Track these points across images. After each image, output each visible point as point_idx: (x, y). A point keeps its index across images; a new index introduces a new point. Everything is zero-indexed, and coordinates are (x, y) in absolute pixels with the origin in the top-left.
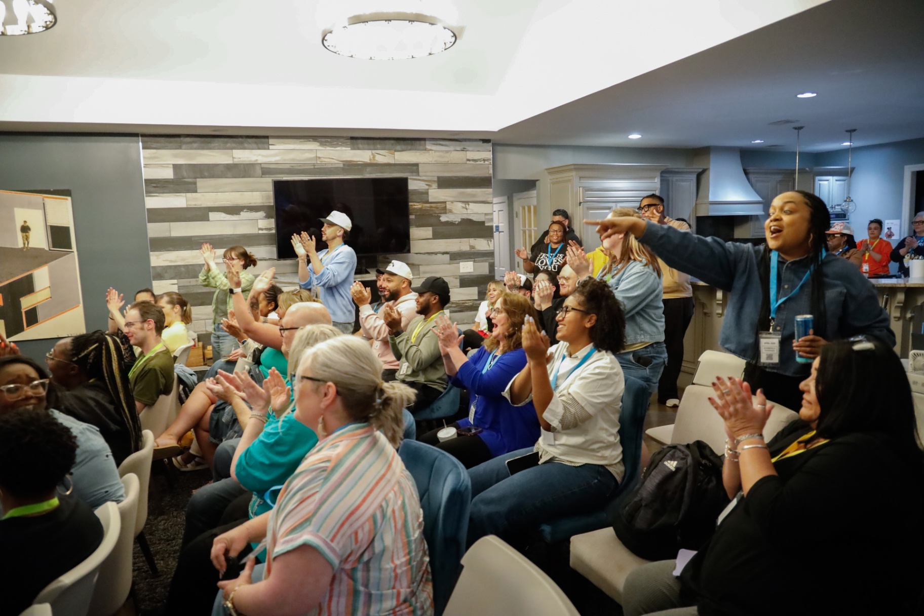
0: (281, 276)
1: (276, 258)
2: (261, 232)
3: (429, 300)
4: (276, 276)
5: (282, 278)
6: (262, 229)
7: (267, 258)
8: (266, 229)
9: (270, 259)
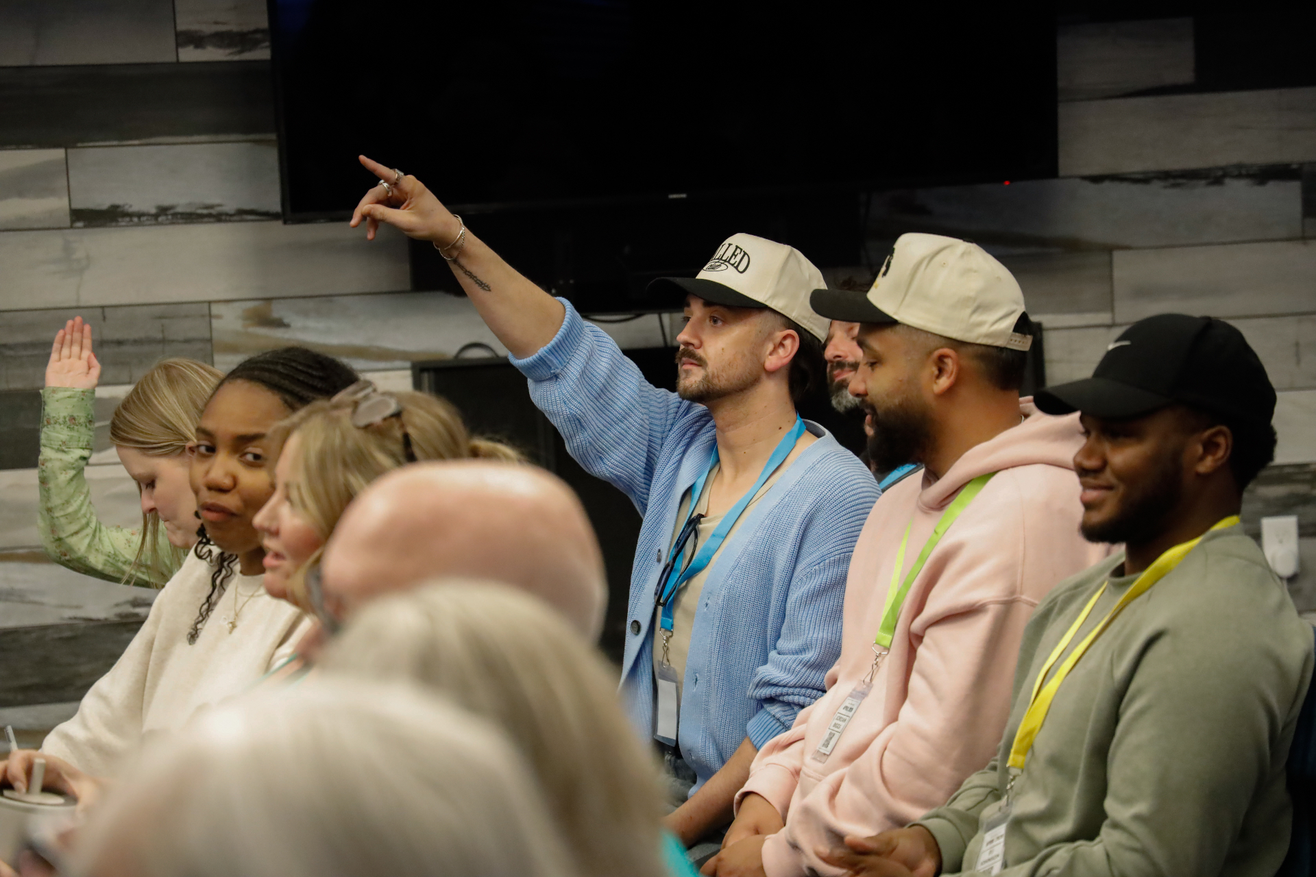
0: (305, 314)
1: (276, 207)
2: (189, 55)
3: (1176, 456)
4: (278, 311)
5: (311, 323)
6: (197, 40)
7: (230, 207)
8: (221, 39)
9: (242, 214)
